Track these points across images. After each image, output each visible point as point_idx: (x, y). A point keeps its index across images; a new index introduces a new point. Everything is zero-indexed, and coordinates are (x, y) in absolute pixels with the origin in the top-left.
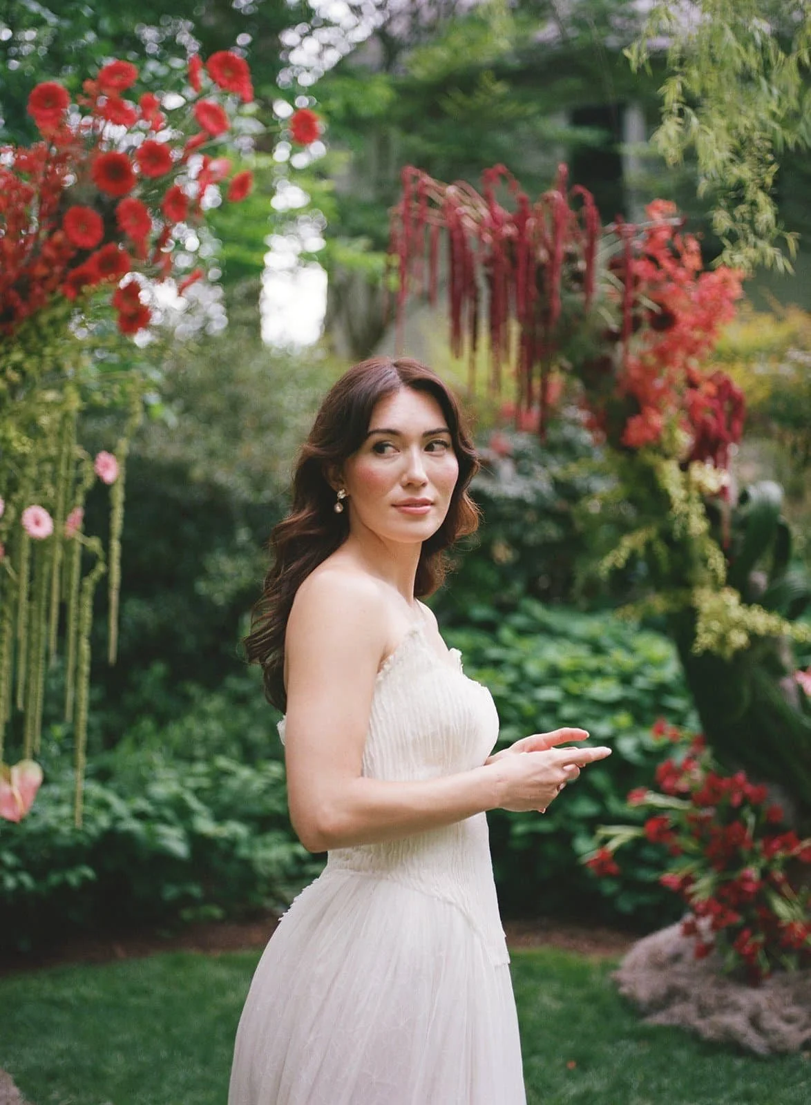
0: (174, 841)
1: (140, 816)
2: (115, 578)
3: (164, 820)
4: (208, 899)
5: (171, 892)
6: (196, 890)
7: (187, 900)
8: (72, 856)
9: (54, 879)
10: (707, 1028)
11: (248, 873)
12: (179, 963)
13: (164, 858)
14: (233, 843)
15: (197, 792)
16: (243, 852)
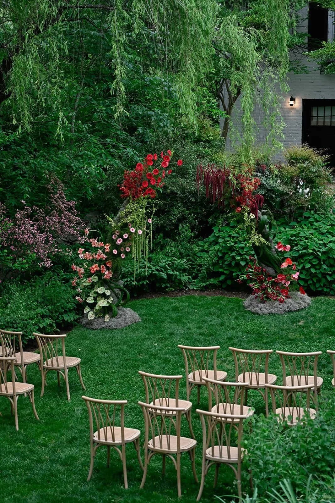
0: (164, 275)
1: (157, 270)
2: (151, 237)
3: (162, 271)
4: (171, 287)
5: (163, 286)
6: (168, 285)
7: (167, 287)
8: (144, 278)
9: (141, 283)
10: (253, 310)
11: (180, 282)
12: (165, 299)
13: (162, 278)
14: (176, 276)
15: (168, 265)
16: (178, 278)
